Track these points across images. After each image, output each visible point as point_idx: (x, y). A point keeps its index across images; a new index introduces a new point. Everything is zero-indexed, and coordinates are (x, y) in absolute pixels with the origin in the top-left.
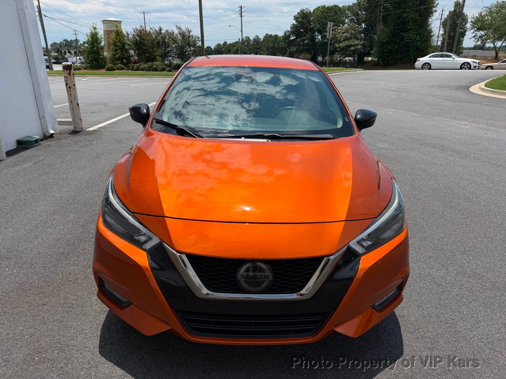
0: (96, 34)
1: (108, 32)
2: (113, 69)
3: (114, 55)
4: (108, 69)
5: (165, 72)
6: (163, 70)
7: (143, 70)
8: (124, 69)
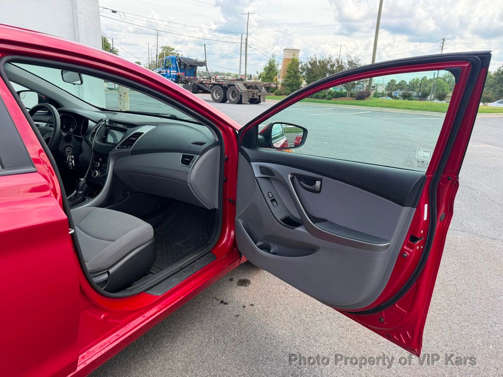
1: (286, 60)
3: (286, 81)
4: (277, 94)
6: (324, 97)
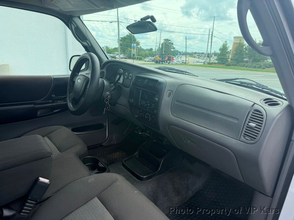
0: (226, 44)
1: (235, 44)
2: (230, 65)
3: (234, 57)
4: (227, 65)
5: (260, 69)
7: (247, 67)
8: (237, 65)
